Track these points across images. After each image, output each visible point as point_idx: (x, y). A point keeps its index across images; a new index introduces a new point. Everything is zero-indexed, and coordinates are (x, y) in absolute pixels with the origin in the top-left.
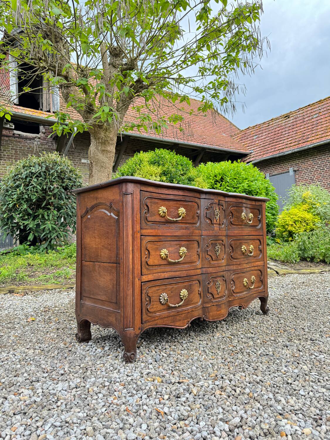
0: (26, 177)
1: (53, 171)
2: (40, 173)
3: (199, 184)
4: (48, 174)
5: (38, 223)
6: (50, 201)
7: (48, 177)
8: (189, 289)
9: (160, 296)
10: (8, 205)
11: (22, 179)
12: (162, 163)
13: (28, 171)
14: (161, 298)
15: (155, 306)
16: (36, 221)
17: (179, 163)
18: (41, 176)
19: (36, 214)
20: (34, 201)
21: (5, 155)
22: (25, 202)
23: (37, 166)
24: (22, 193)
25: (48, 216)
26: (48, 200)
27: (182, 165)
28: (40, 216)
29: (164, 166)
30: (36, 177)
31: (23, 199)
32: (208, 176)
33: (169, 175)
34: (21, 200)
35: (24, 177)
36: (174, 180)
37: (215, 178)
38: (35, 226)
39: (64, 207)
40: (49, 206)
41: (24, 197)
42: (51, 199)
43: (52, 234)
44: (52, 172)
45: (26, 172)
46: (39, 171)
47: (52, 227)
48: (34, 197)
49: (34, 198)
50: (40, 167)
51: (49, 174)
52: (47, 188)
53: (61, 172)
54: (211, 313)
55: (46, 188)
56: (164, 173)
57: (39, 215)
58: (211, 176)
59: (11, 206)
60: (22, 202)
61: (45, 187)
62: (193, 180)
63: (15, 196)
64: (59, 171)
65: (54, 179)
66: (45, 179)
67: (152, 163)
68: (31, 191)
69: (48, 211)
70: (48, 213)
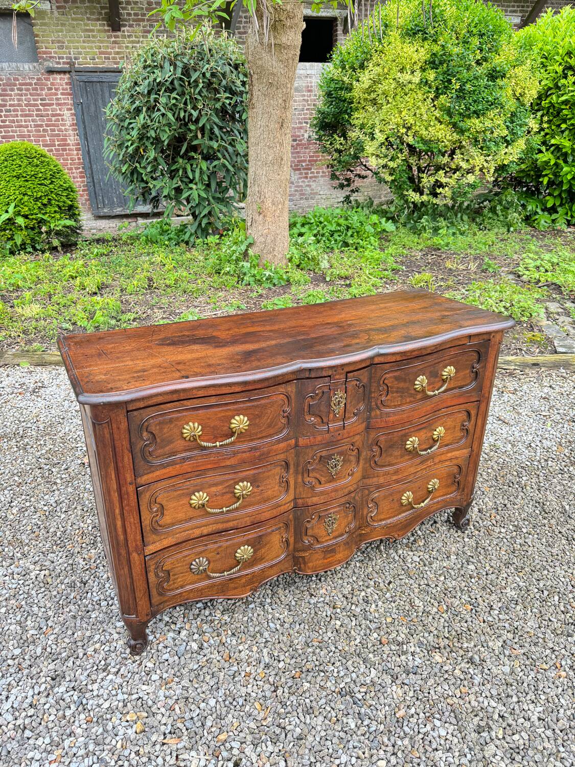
0: (149, 93)
1: (198, 73)
2: (172, 83)
3: (517, 84)
4: (187, 83)
5: (177, 185)
6: (195, 143)
7: (188, 90)
8: (256, 544)
9: (192, 564)
10: (127, 147)
11: (143, 95)
12: (432, 32)
13: (151, 79)
14: (192, 567)
15: (179, 580)
16: (175, 181)
17: (475, 31)
18: (174, 89)
19: (173, 168)
20: (166, 143)
21: (129, 14)
22: (152, 144)
23: (167, 65)
24: (145, 126)
25: (193, 171)
26: (191, 140)
27: (481, 35)
28: (181, 172)
29: (435, 41)
30: (165, 91)
31: (148, 138)
32: (553, 52)
33: (445, 65)
34: (145, 139)
35: (146, 92)
36: (453, 81)
37: (566, 58)
38: (173, 192)
39: (219, 155)
40: (193, 154)
41: (149, 135)
42: (196, 137)
43: (201, 207)
44: (194, 76)
45: (147, 82)
46: (170, 80)
47: (199, 196)
48: (166, 136)
49: (165, 138)
50: (172, 68)
51: (189, 84)
52: (187, 114)
53: (213, 75)
54: (310, 565)
55: (184, 116)
56: (433, 63)
57: (177, 170)
58: (558, 54)
59: (130, 150)
60: (148, 144)
61: (182, 114)
62: (504, 76)
63: (134, 133)
64: (208, 75)
65: (199, 93)
66: (182, 94)
67: (408, 34)
68: (159, 122)
69: (192, 162)
70: (192, 165)
